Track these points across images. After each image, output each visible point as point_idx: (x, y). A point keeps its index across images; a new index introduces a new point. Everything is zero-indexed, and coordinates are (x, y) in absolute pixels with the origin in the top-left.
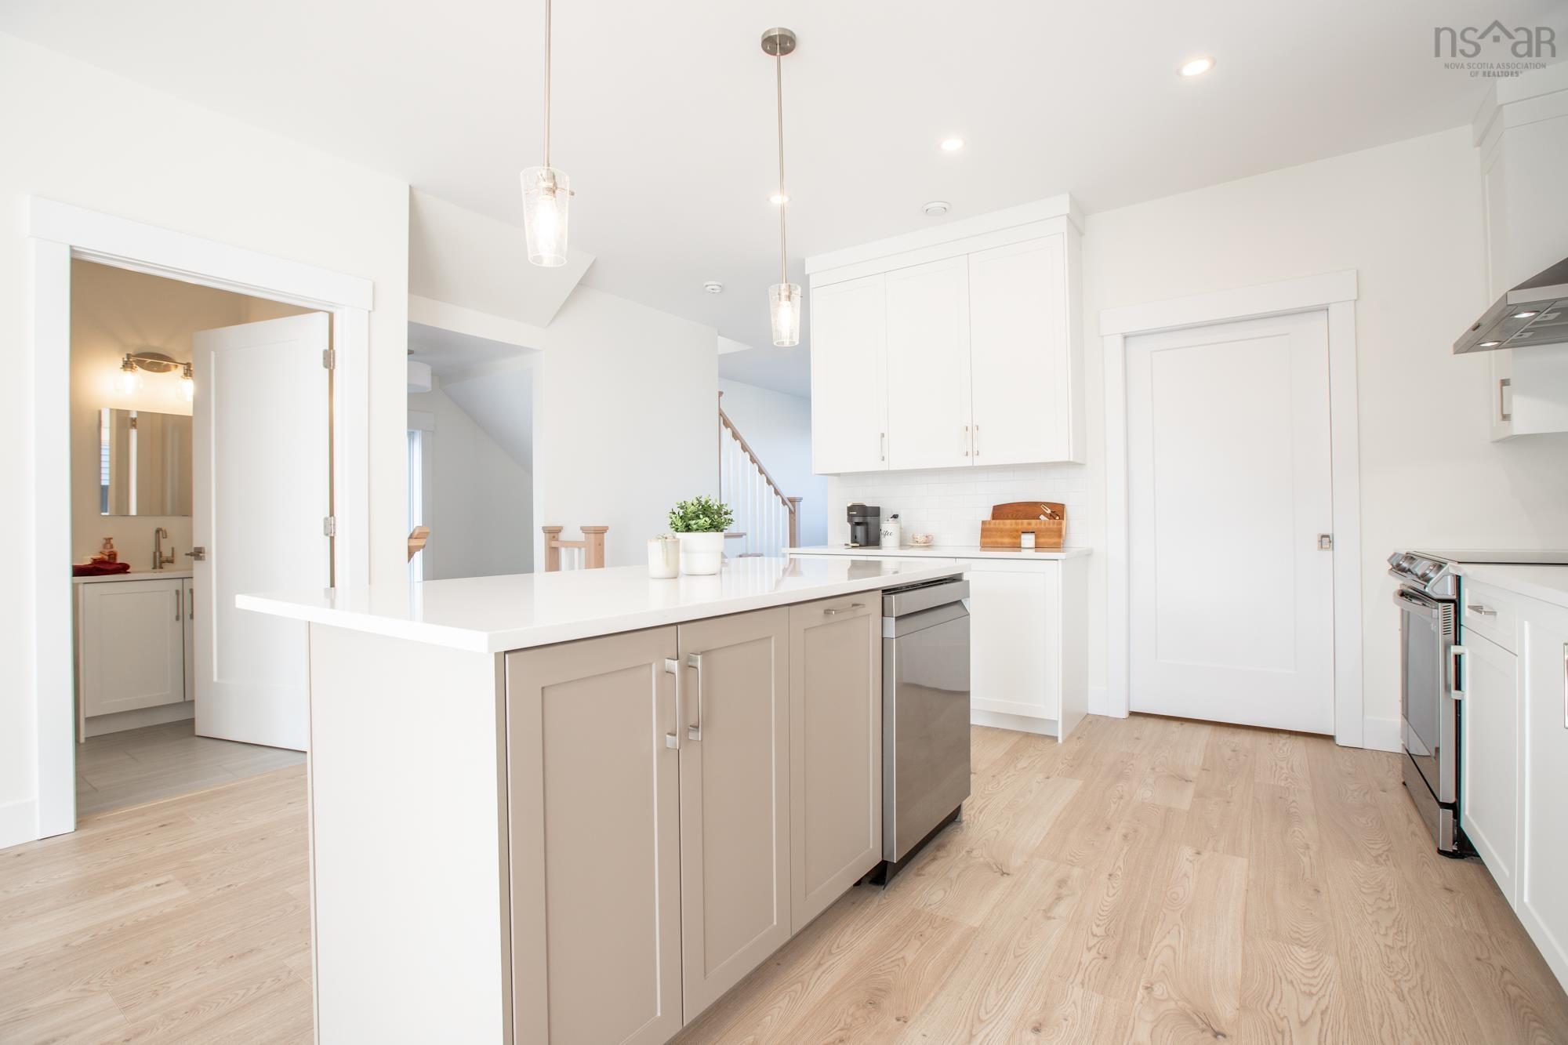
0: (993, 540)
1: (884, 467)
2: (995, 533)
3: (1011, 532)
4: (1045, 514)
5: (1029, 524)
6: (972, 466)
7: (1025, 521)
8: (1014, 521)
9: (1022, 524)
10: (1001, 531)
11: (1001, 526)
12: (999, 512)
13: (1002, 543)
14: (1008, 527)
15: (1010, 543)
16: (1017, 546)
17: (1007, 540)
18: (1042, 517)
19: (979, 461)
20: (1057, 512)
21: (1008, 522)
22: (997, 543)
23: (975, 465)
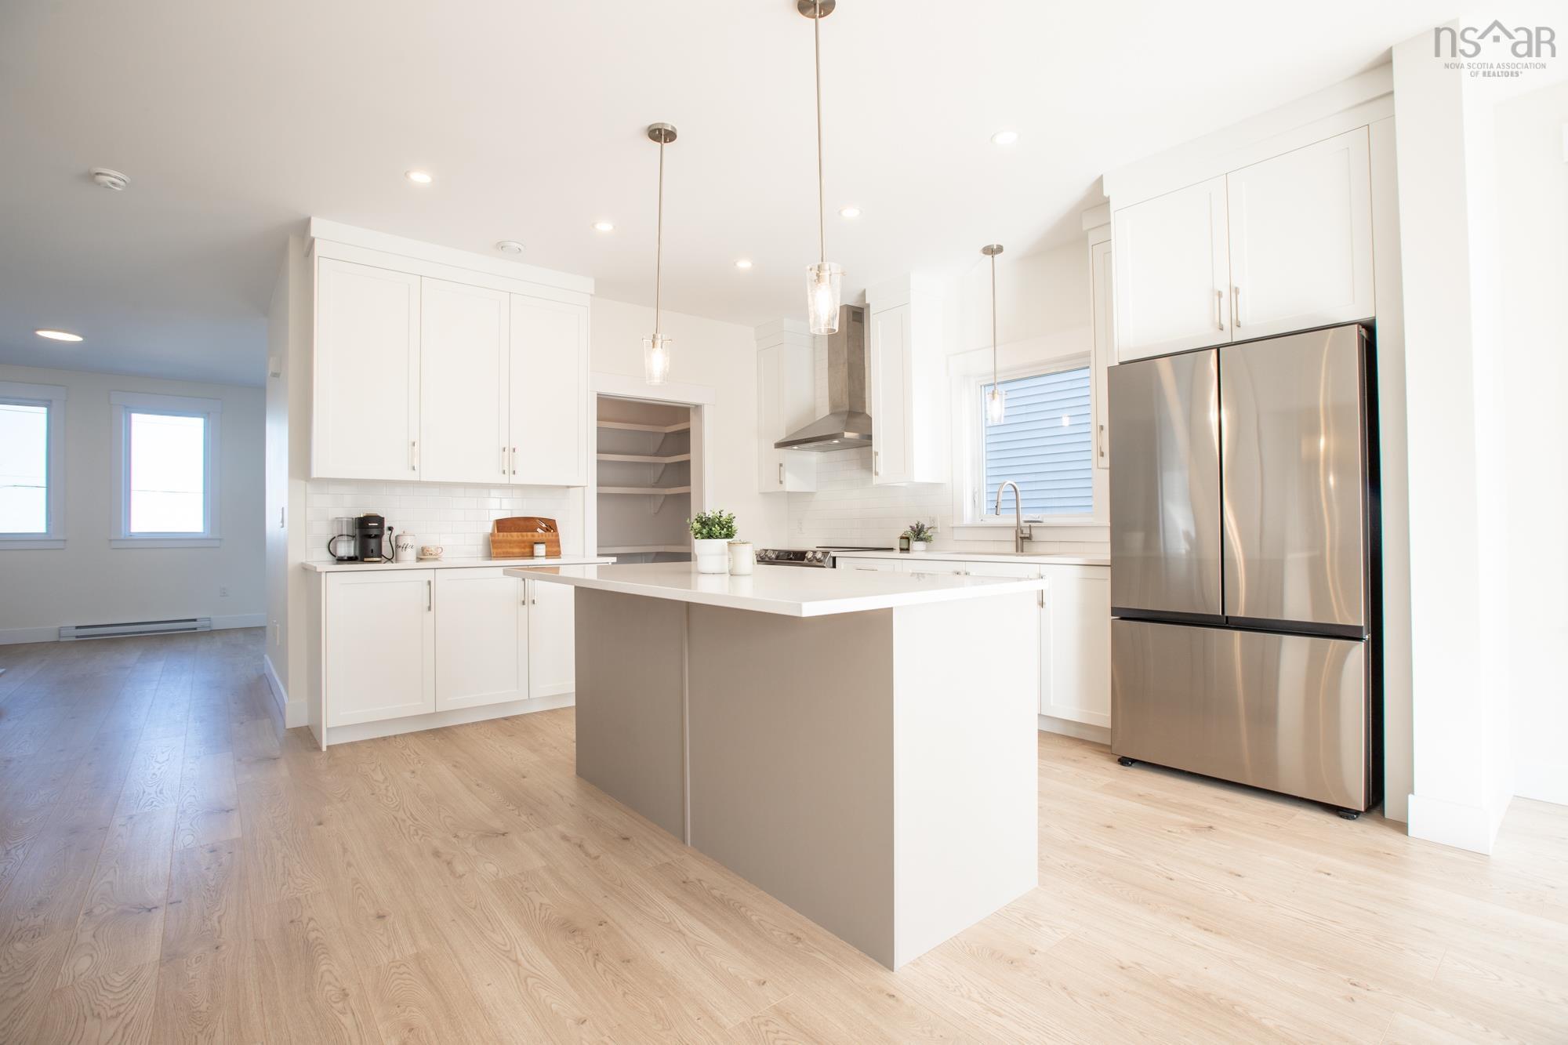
0: (504, 550)
1: (413, 476)
2: (504, 545)
3: (519, 542)
4: (541, 528)
5: (533, 536)
6: (509, 484)
7: (529, 534)
8: (519, 533)
9: (527, 536)
10: (510, 542)
11: (509, 538)
12: (502, 525)
13: (513, 553)
14: (515, 538)
15: (520, 553)
16: (532, 555)
17: (516, 550)
18: (539, 530)
19: (514, 480)
20: (550, 526)
21: (515, 534)
22: (507, 553)
23: (511, 482)
